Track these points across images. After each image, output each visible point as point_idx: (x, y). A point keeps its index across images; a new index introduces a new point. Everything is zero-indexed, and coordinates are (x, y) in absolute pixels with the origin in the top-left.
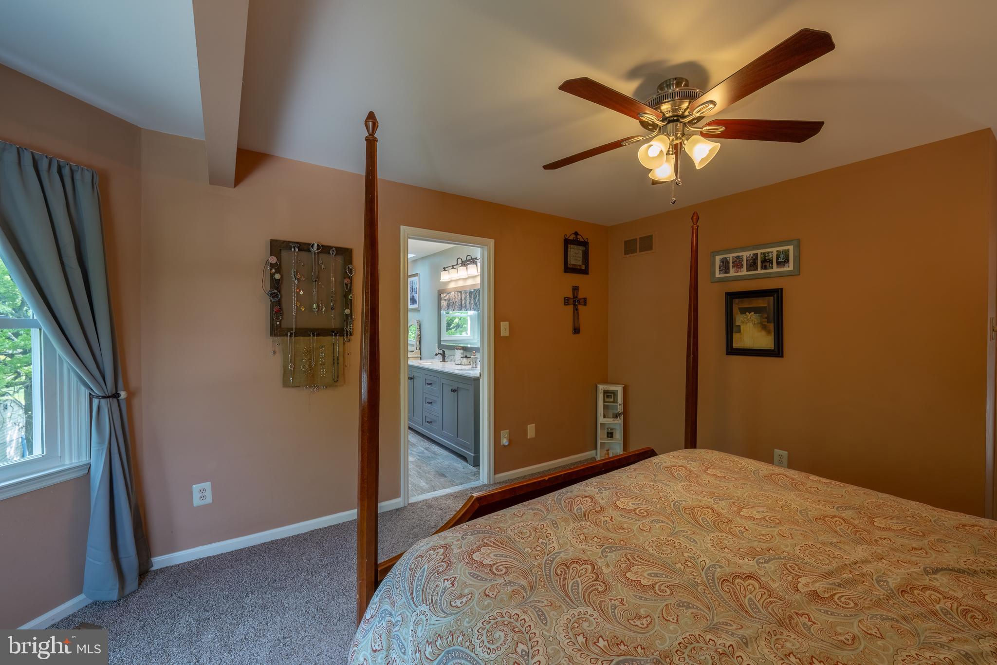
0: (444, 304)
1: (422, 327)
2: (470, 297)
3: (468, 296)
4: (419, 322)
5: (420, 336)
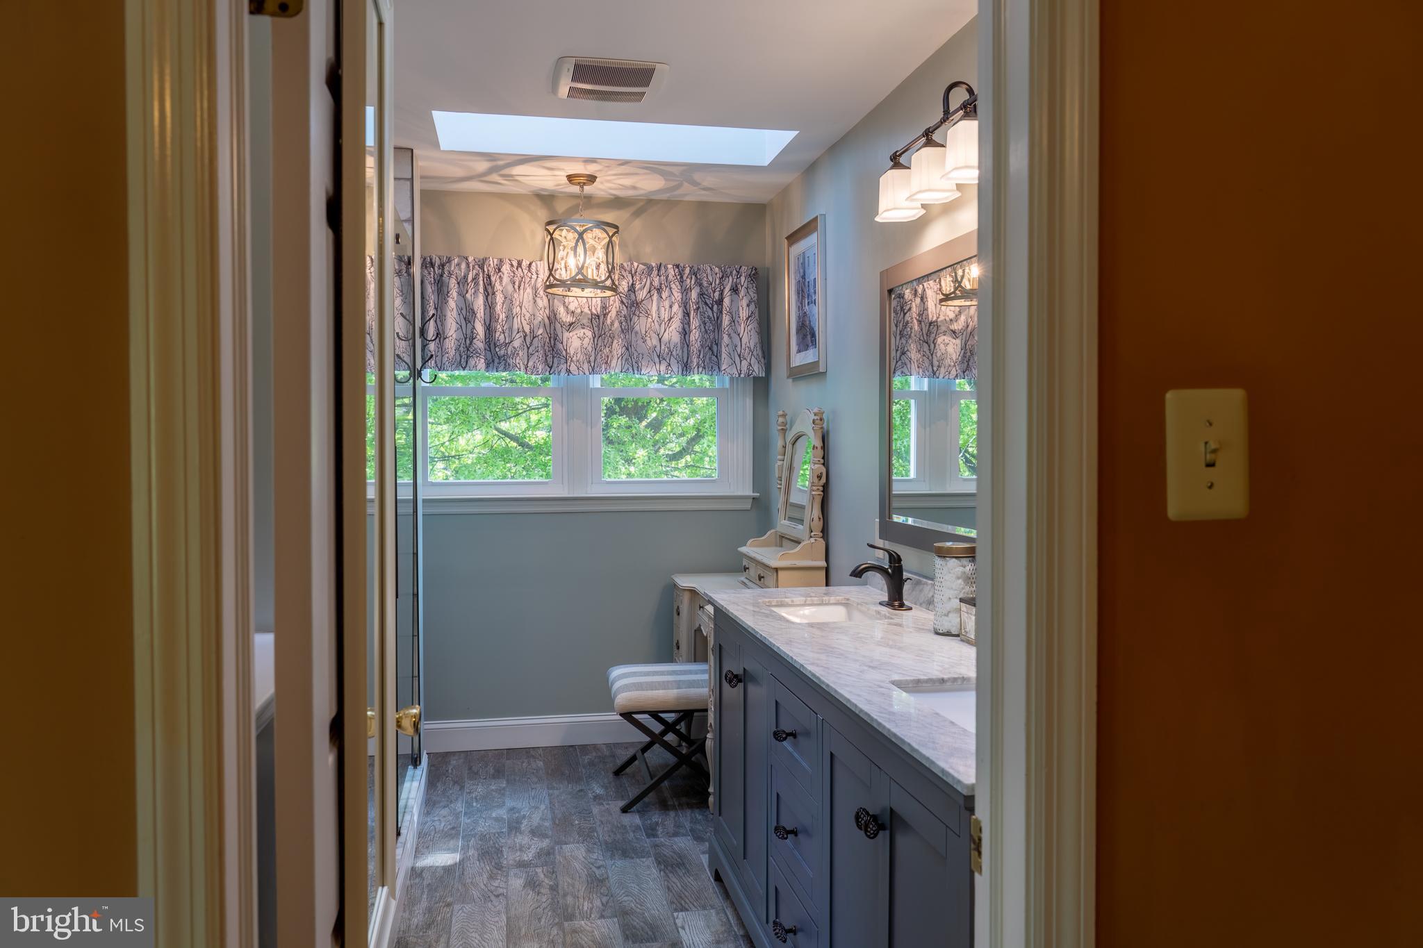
4: (821, 420)
5: (824, 480)
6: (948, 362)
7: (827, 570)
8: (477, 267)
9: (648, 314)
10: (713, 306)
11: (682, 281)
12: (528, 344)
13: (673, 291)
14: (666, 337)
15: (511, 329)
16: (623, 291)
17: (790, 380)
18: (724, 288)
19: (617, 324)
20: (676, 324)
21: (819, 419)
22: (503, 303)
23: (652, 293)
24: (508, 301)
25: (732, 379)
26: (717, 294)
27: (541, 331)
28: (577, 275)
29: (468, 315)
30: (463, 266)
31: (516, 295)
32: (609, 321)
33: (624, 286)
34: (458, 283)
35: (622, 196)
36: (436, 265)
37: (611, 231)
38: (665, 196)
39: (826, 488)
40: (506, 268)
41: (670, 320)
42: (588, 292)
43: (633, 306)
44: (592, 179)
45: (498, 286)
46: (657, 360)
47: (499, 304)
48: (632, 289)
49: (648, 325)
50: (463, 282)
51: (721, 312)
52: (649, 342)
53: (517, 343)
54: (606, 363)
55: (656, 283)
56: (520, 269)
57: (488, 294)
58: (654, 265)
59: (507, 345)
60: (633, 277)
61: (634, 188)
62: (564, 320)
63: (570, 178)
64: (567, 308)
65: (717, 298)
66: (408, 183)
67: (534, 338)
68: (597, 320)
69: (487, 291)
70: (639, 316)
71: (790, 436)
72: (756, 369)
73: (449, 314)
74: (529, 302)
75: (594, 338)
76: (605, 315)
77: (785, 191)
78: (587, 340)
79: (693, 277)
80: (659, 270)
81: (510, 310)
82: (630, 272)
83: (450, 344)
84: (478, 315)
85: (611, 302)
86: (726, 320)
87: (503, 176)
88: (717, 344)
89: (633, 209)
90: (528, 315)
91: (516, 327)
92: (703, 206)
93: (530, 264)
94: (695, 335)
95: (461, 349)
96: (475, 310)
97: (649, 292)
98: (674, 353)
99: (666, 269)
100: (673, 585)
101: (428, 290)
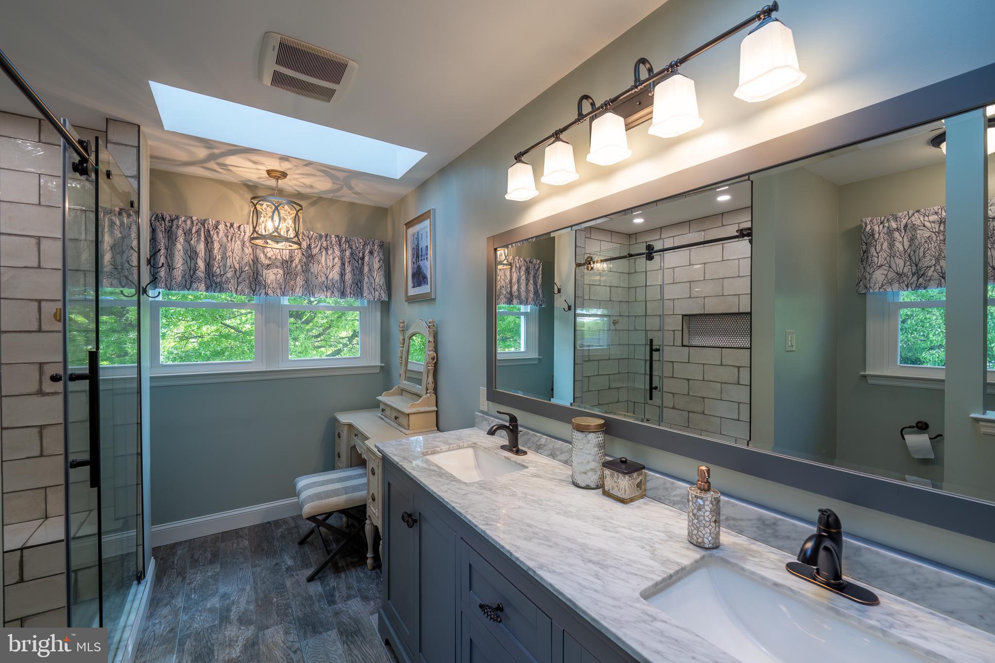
4: (434, 326)
5: (435, 361)
7: (437, 412)
8: (199, 224)
9: (319, 263)
10: (358, 260)
11: (340, 245)
12: (238, 276)
13: (335, 250)
14: (331, 276)
15: (225, 265)
16: (303, 248)
17: (407, 303)
18: (365, 251)
19: (299, 267)
20: (337, 269)
22: (219, 249)
23: (322, 250)
24: (223, 248)
25: (368, 302)
26: (361, 254)
27: (247, 268)
28: (273, 232)
29: (191, 255)
30: (189, 222)
31: (229, 244)
32: (294, 265)
33: (304, 245)
34: (185, 233)
35: (303, 192)
36: (167, 220)
37: (298, 208)
38: (330, 196)
39: (436, 365)
40: (221, 227)
41: (333, 267)
42: (281, 245)
43: (309, 257)
44: (284, 175)
45: (215, 237)
46: (325, 289)
47: (216, 249)
48: (309, 247)
49: (319, 269)
50: (188, 233)
51: (363, 264)
52: (320, 279)
53: (229, 275)
54: (292, 290)
55: (325, 245)
56: (232, 229)
57: (208, 243)
58: (323, 234)
59: (222, 276)
60: (310, 240)
61: (311, 187)
62: (264, 262)
63: (269, 172)
64: (266, 255)
65: (361, 256)
66: (135, 150)
67: (242, 272)
68: (286, 264)
69: (207, 241)
70: (313, 264)
71: (408, 334)
72: (383, 297)
73: (177, 253)
74: (239, 249)
75: (284, 275)
76: (292, 261)
77: (402, 201)
78: (279, 276)
79: (347, 243)
80: (326, 238)
81: (224, 253)
82: (308, 237)
83: (178, 273)
84: (200, 255)
85: (296, 254)
86: (366, 269)
87: (218, 164)
88: (360, 282)
89: (309, 201)
90: (237, 258)
91: (228, 264)
92: (352, 205)
93: (240, 226)
94: (348, 276)
95: (187, 276)
96: (198, 251)
97: (320, 250)
98: (336, 286)
99: (331, 237)
100: (335, 420)
101: (160, 236)
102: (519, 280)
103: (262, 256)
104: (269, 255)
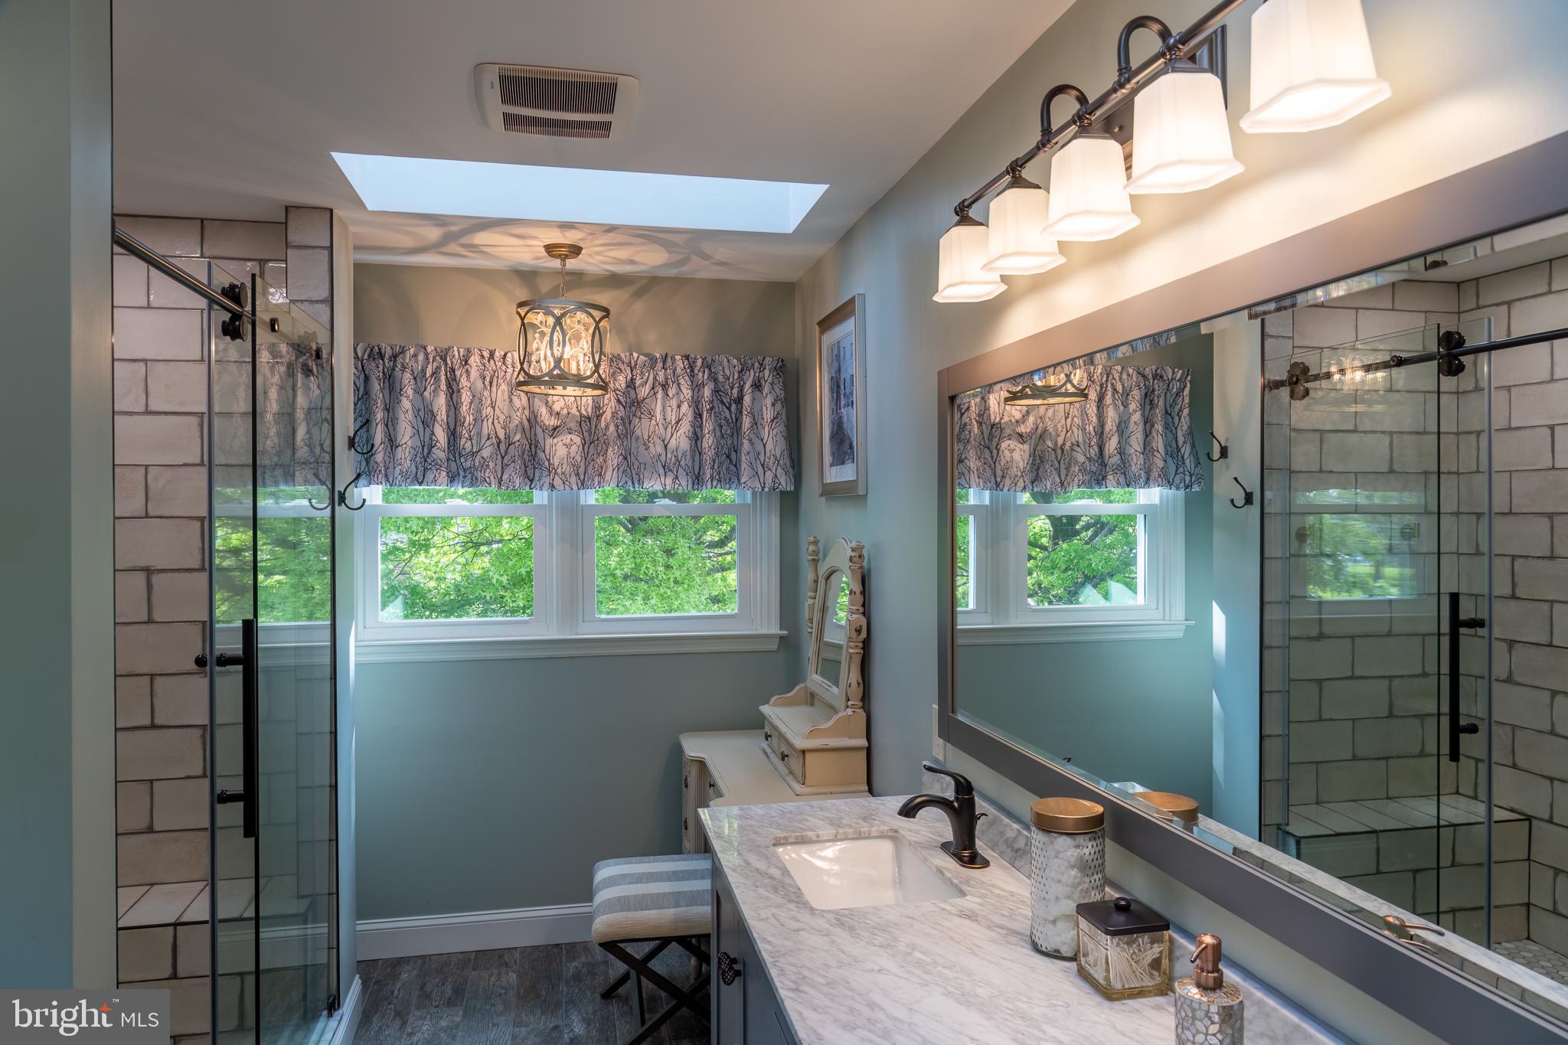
0: (1017, 456)
1: (875, 582)
2: (1148, 422)
3: (1137, 417)
4: (860, 557)
5: (864, 635)
6: (1014, 471)
7: (869, 751)
8: (438, 358)
9: (651, 416)
10: (730, 405)
11: (692, 375)
12: (503, 452)
13: (682, 388)
14: (673, 443)
15: (479, 434)
16: (619, 388)
17: (823, 499)
18: (744, 384)
19: (612, 428)
20: (685, 428)
21: (858, 555)
22: (471, 403)
23: (656, 389)
24: (476, 401)
25: (754, 494)
26: (735, 391)
27: (518, 437)
28: (553, 370)
29: (426, 419)
30: (421, 357)
31: (487, 393)
32: (603, 424)
33: (620, 382)
34: (415, 378)
35: (619, 273)
36: (387, 356)
37: (597, 314)
38: (673, 272)
39: (866, 645)
40: (475, 360)
41: (677, 423)
42: (574, 390)
43: (633, 405)
44: (575, 250)
45: (464, 382)
46: (662, 471)
47: (465, 404)
48: (631, 384)
49: (652, 429)
50: (419, 378)
51: (741, 413)
52: (652, 449)
53: (486, 453)
54: (600, 475)
55: (661, 378)
56: (492, 361)
57: (453, 392)
58: (658, 355)
59: (473, 454)
60: (632, 371)
61: (632, 262)
62: (547, 424)
63: (550, 249)
64: (550, 409)
65: (735, 395)
66: (326, 253)
67: (510, 445)
68: (588, 425)
69: (451, 388)
70: (640, 418)
71: (823, 569)
72: (783, 481)
73: (402, 416)
74: (504, 401)
75: (584, 445)
76: (599, 417)
77: (816, 267)
78: (574, 448)
79: (706, 370)
80: (664, 363)
81: (479, 411)
82: (629, 364)
83: (404, 455)
84: (438, 418)
85: (606, 401)
86: (746, 422)
87: (463, 246)
88: (736, 451)
89: (633, 288)
90: (502, 418)
91: (485, 432)
92: (718, 286)
93: (505, 355)
94: (708, 441)
95: (418, 459)
96: (435, 411)
97: (653, 388)
98: (682, 463)
99: (673, 360)
100: (678, 750)
101: (376, 386)
102: (1122, 427)
103: (544, 410)
104: (557, 407)
